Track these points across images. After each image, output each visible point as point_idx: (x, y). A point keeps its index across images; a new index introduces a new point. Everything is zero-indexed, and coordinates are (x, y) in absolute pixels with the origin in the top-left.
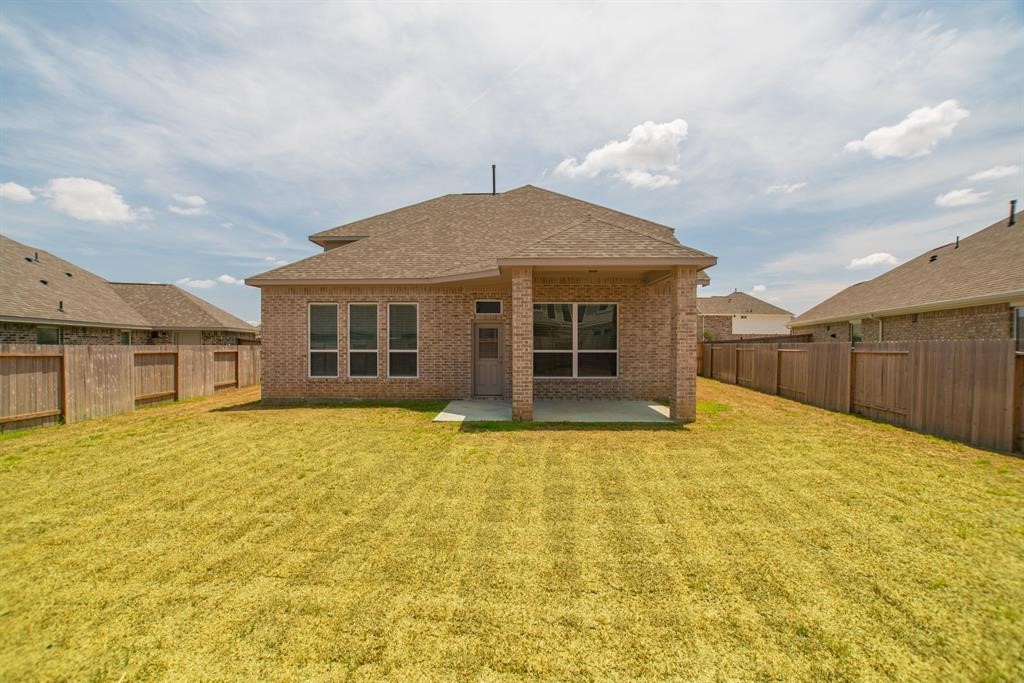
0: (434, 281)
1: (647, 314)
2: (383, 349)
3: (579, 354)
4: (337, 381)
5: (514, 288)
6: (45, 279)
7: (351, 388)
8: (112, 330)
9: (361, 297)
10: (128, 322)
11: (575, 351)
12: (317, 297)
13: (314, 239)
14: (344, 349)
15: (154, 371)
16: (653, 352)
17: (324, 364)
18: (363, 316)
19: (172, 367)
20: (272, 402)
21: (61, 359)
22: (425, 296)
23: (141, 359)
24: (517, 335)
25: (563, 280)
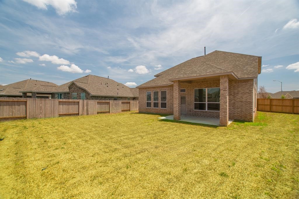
0: (169, 85)
1: (232, 90)
2: (160, 101)
3: (208, 103)
4: (151, 109)
5: (174, 86)
6: (118, 88)
7: (153, 110)
8: (126, 97)
9: (155, 89)
10: (129, 96)
11: (207, 103)
12: (147, 90)
13: (155, 76)
14: (152, 101)
15: (125, 105)
16: (234, 103)
17: (149, 105)
18: (156, 94)
19: (129, 105)
20: (140, 113)
21: (109, 102)
22: (168, 89)
23: (123, 103)
24: (175, 98)
25: (202, 82)
